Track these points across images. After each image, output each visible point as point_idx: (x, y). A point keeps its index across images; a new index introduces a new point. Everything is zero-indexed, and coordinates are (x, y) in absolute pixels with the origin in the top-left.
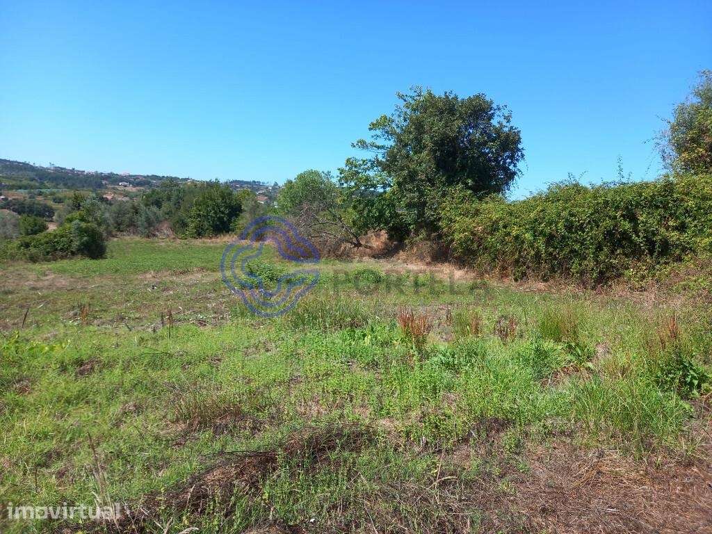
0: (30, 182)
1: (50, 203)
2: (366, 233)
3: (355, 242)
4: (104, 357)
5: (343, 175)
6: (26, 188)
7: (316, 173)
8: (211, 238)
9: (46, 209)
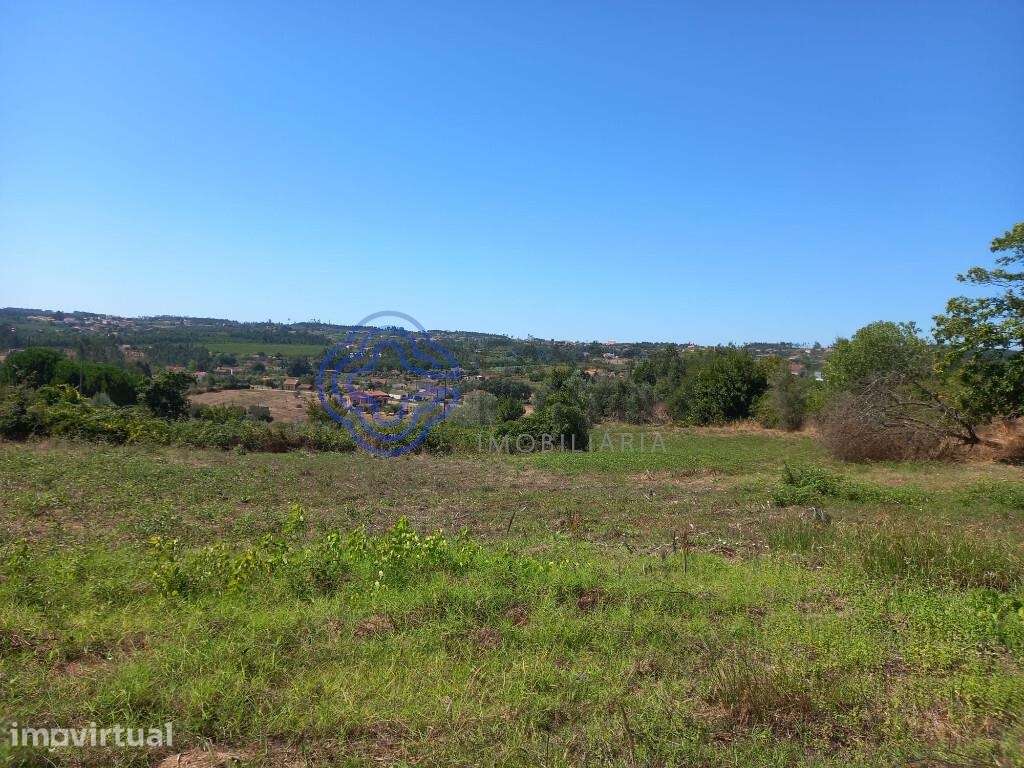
0: (507, 358)
2: (989, 420)
3: (968, 436)
4: (608, 587)
5: (942, 327)
6: (503, 365)
7: (890, 326)
8: (721, 426)
9: (522, 389)
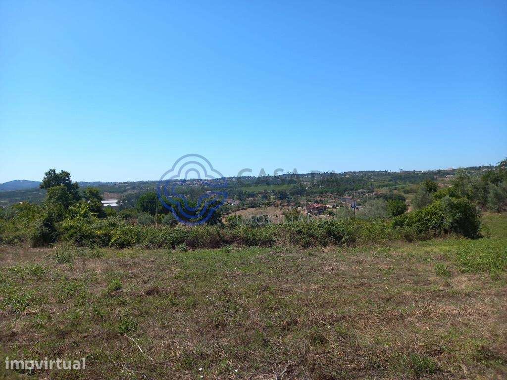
0: (389, 183)
1: (402, 194)
6: (387, 186)
9: (400, 198)
